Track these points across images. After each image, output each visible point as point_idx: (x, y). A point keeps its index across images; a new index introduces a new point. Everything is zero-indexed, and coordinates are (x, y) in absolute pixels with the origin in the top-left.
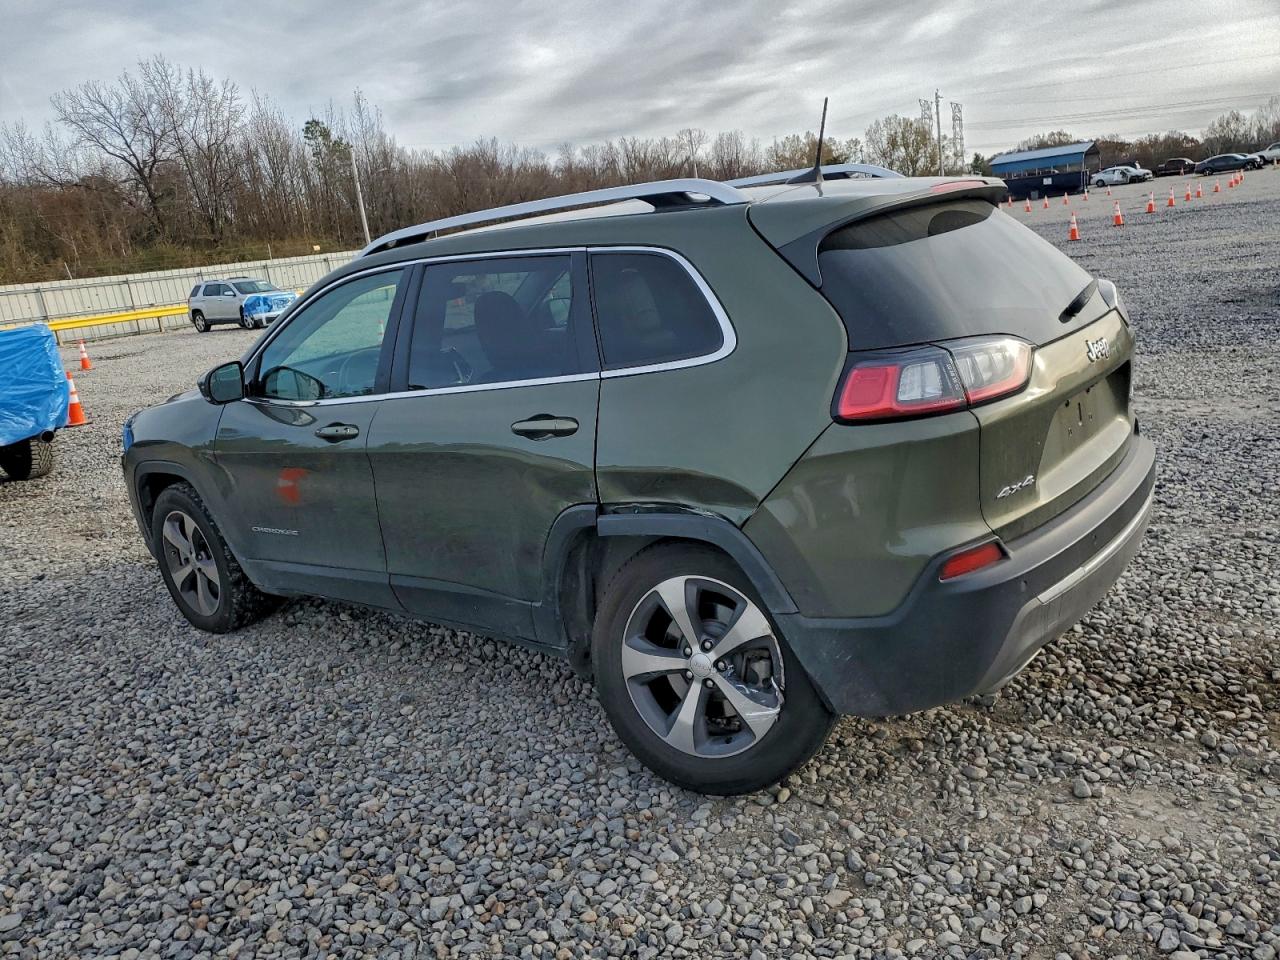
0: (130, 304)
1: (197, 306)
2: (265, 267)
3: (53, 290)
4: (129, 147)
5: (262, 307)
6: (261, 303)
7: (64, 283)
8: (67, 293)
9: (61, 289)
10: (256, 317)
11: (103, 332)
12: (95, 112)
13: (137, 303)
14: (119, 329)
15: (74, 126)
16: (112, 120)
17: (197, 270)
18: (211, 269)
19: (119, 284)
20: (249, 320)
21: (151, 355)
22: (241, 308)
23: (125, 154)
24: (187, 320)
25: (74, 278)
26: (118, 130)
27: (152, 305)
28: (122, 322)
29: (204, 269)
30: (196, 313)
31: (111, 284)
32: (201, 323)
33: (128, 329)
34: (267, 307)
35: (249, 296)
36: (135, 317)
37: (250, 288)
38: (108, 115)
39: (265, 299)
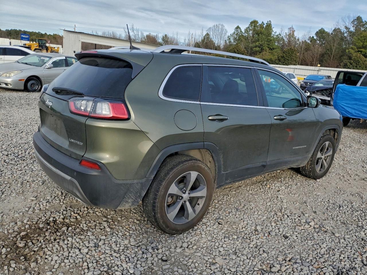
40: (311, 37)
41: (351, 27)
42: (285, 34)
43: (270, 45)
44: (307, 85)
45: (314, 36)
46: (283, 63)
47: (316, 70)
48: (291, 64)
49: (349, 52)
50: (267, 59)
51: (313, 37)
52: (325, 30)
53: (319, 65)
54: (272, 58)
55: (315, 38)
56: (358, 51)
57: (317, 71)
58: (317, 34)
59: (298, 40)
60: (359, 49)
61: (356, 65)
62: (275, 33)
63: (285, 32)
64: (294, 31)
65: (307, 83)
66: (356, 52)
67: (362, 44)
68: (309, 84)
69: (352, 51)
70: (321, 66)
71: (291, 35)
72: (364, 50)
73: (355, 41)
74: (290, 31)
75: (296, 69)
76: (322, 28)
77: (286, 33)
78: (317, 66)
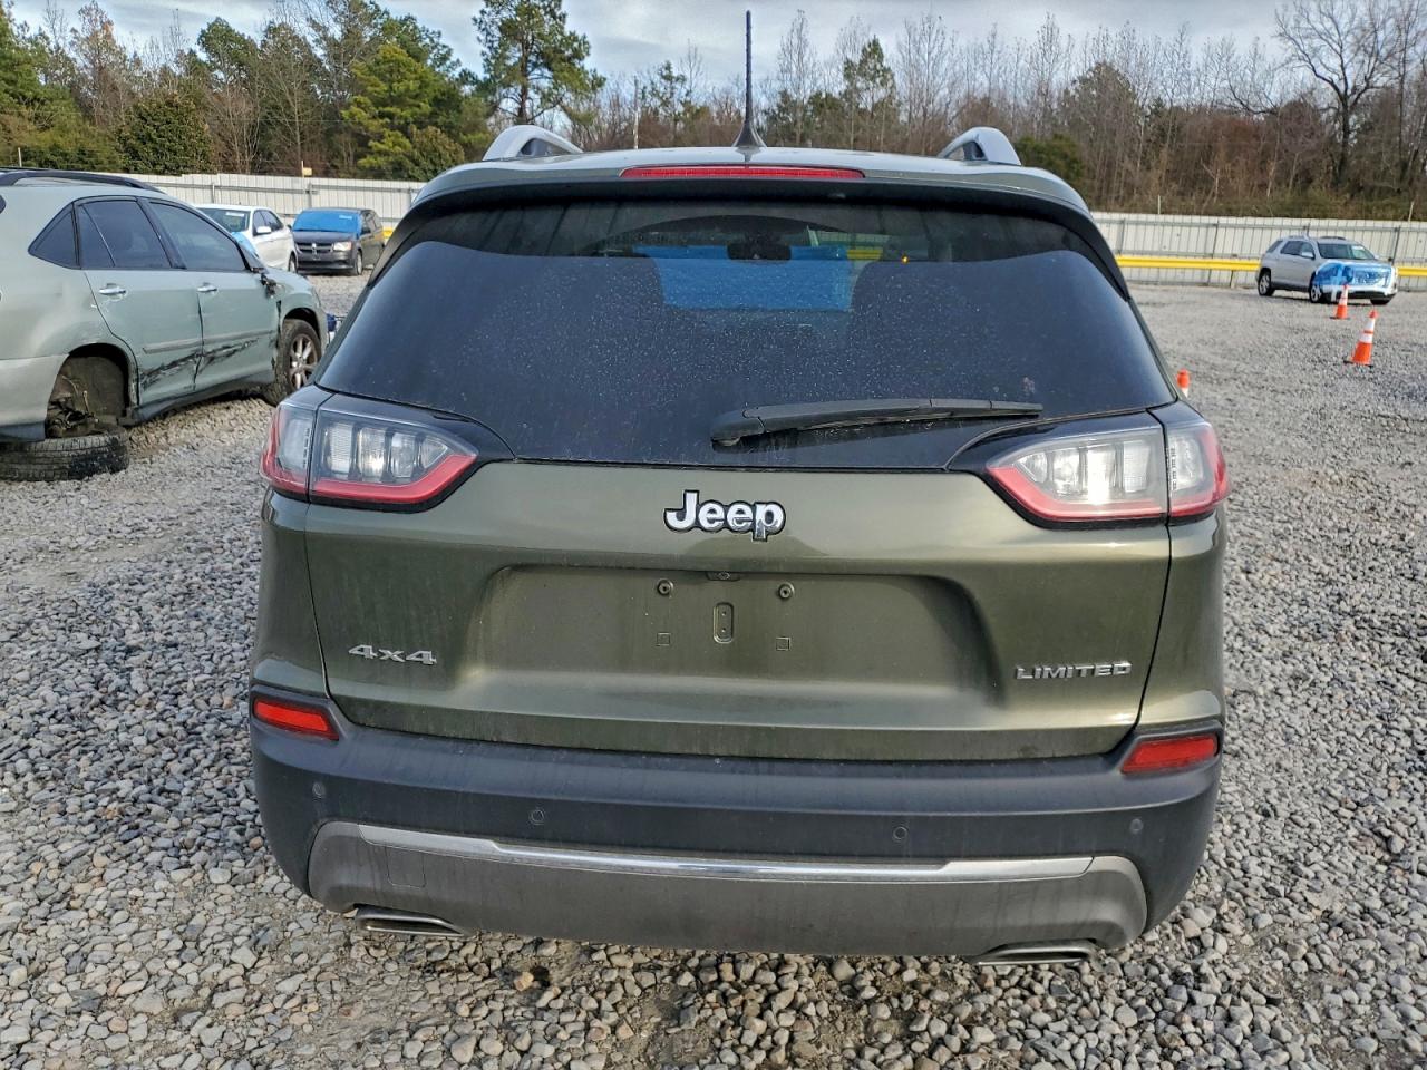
0: (1210, 251)
1: (1268, 264)
2: (1397, 230)
3: (1137, 223)
4: (1343, 69)
5: (1340, 277)
6: (1340, 272)
7: (1152, 217)
8: (1150, 229)
9: (1146, 223)
10: (1326, 288)
11: (1171, 276)
12: (1319, 27)
13: (1219, 250)
14: (1188, 277)
15: (1290, 43)
16: (1336, 37)
17: (1305, 222)
18: (1323, 223)
19: (1208, 226)
20: (1317, 291)
21: (1168, 309)
22: (1314, 274)
23: (1335, 78)
24: (1252, 279)
25: (1162, 213)
26: (1338, 49)
27: (1235, 256)
28: (1193, 268)
29: (1314, 222)
30: (1265, 271)
31: (1199, 226)
32: (1265, 284)
33: (1197, 278)
34: (1344, 279)
35: (1330, 261)
36: (1205, 266)
37: (1341, 252)
38: (1334, 31)
39: (1347, 268)
40: (187, 52)
41: (332, 22)
42: (70, 37)
43: (20, 81)
44: (310, 251)
45: (197, 48)
46: (154, 165)
47: (300, 192)
48: (193, 170)
49: (352, 116)
50: (38, 147)
51: (192, 53)
52: (232, 26)
53: (307, 171)
54: (61, 141)
55: (203, 56)
56: (382, 116)
57: (305, 196)
58: (206, 40)
59: (137, 62)
60: (381, 109)
61: (432, 167)
62: (24, 26)
63: (70, 27)
64: (110, 23)
65: (310, 244)
66: (374, 118)
67: (384, 87)
68: (314, 245)
69: (362, 115)
70: (315, 174)
71: (100, 42)
72: (399, 111)
73: (362, 79)
74: (90, 21)
75: (217, 187)
76: (218, 18)
77: (73, 31)
78: (299, 174)
